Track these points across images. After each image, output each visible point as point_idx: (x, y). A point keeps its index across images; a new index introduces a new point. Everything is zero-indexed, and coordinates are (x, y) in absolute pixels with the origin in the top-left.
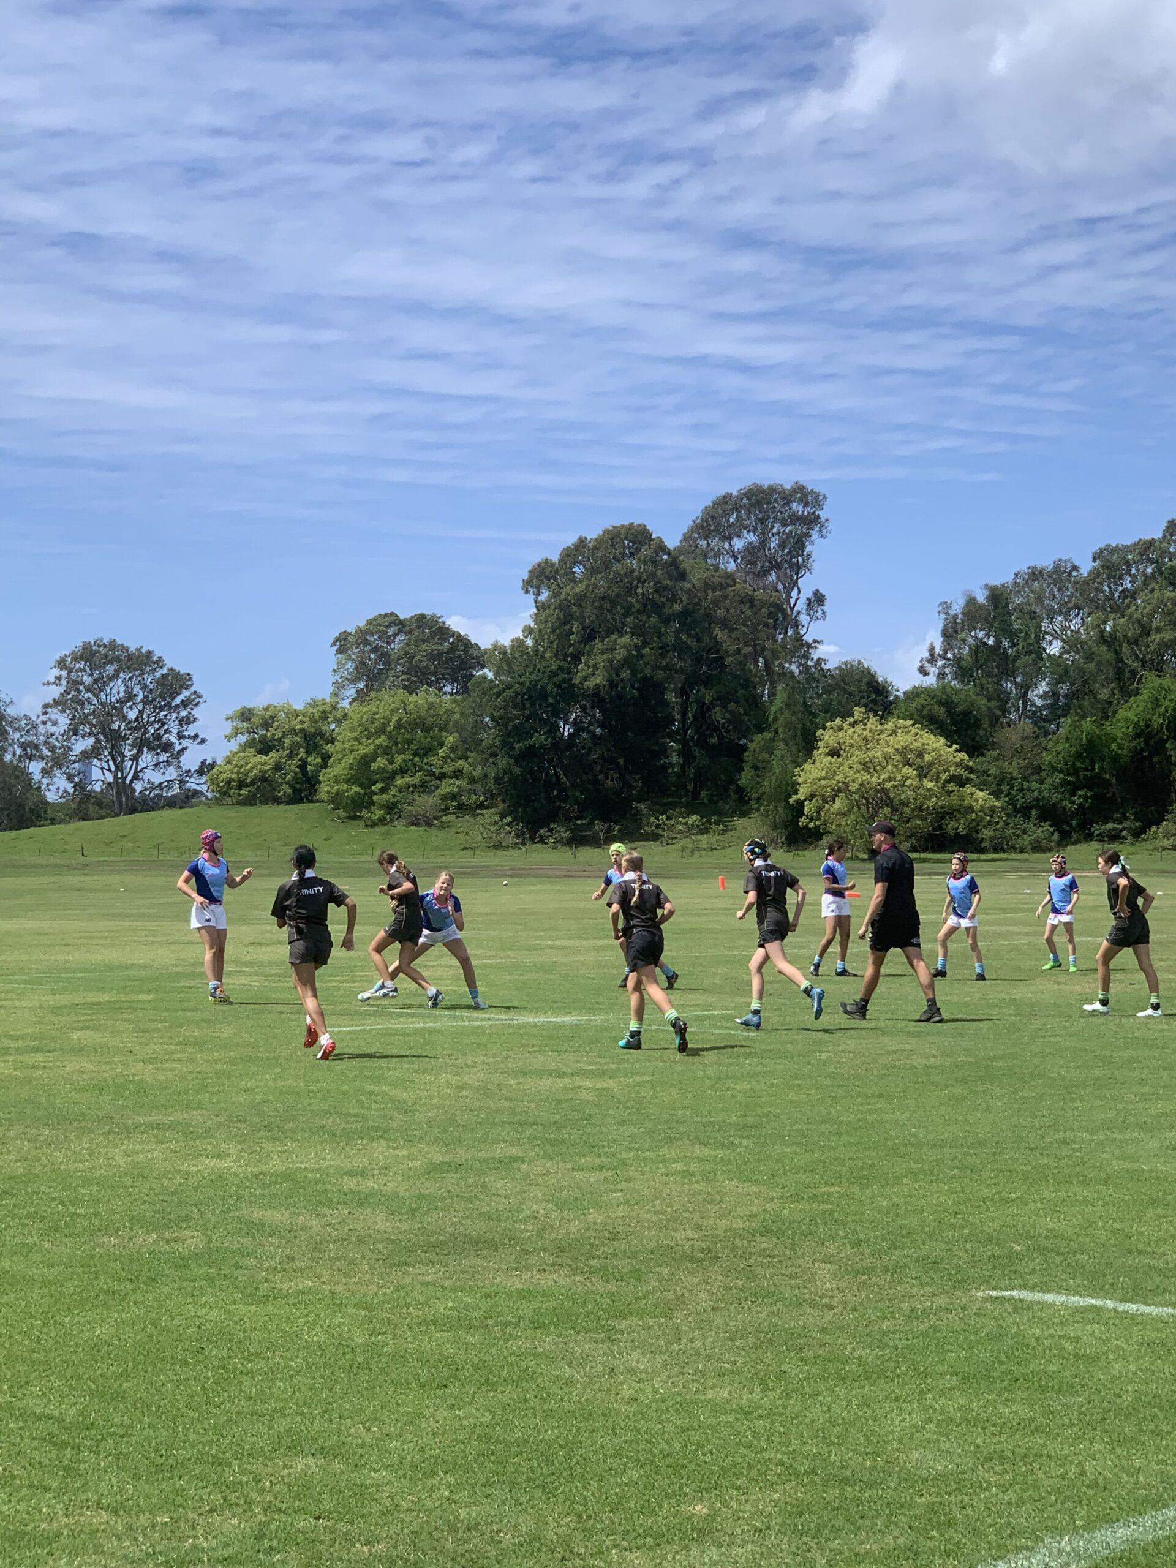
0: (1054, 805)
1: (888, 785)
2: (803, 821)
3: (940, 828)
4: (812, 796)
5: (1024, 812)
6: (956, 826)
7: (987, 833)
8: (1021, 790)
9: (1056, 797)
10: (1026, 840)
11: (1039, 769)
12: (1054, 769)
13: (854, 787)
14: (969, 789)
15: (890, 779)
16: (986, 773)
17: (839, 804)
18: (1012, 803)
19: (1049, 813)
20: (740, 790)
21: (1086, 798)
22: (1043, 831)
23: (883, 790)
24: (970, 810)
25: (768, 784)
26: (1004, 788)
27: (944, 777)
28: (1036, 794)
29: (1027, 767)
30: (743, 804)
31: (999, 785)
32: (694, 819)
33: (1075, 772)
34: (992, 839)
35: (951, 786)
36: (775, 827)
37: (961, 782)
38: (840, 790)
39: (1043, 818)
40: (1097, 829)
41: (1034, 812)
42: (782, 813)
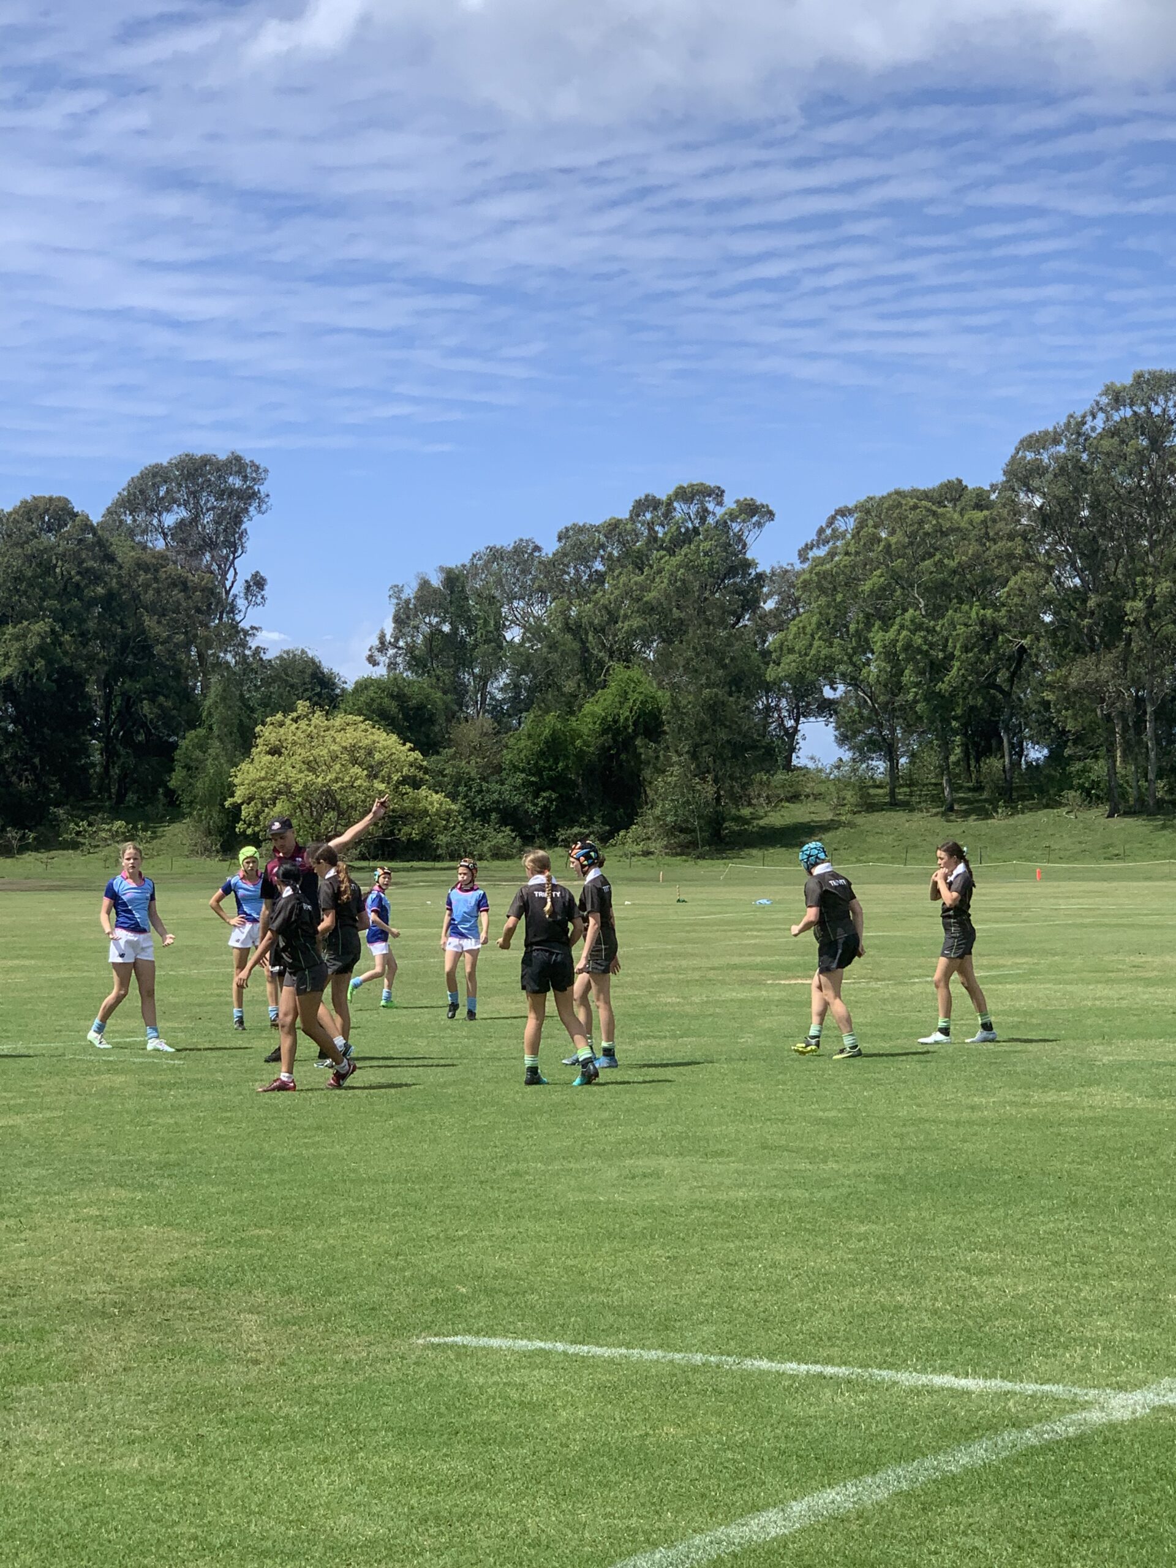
0: (516, 808)
1: (335, 787)
2: (240, 827)
3: (392, 833)
4: (250, 799)
5: (483, 815)
6: (412, 831)
7: (443, 839)
8: (480, 792)
9: (517, 799)
10: (486, 846)
11: (498, 769)
12: (515, 768)
13: (297, 788)
14: (423, 791)
15: (336, 780)
16: (441, 773)
17: (281, 807)
18: (470, 805)
19: (510, 817)
20: (170, 793)
21: (551, 801)
22: (503, 837)
23: (329, 793)
24: (425, 812)
25: (201, 786)
26: (462, 789)
27: (395, 777)
28: (496, 796)
29: (486, 767)
30: (174, 808)
31: (456, 786)
32: (119, 824)
33: (539, 772)
34: (448, 845)
35: (405, 789)
36: (209, 833)
37: (416, 784)
38: (280, 793)
39: (503, 822)
40: (562, 834)
41: (494, 816)
42: (216, 818)
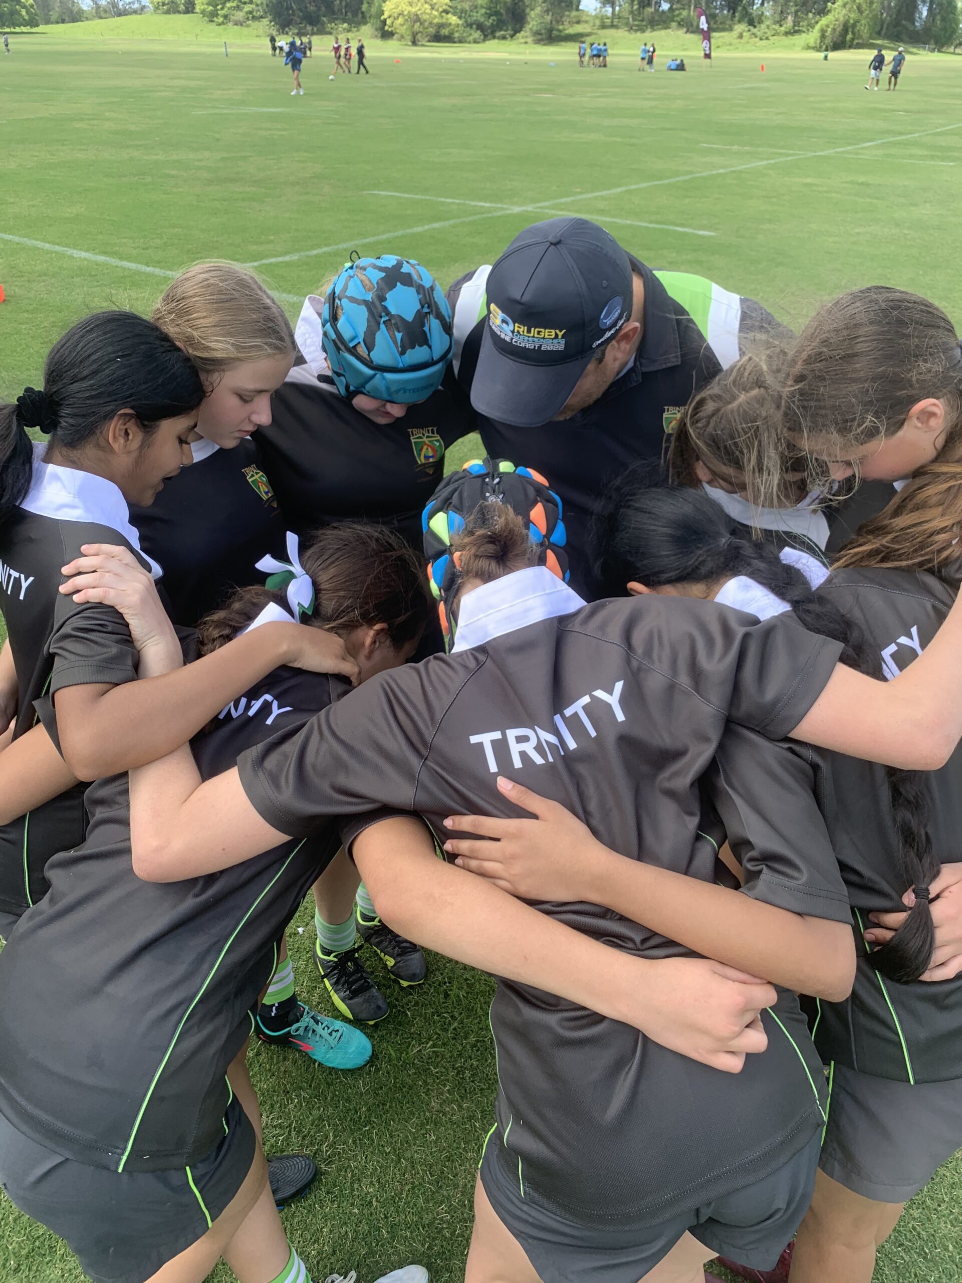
0: (482, 23)
1: (419, 13)
2: (386, 28)
3: (438, 32)
4: (390, 17)
5: (470, 25)
6: (445, 32)
7: (456, 35)
8: (470, 16)
9: (482, 20)
10: (471, 38)
11: (476, 7)
12: (482, 7)
13: (406, 13)
14: (450, 16)
15: (419, 10)
16: (456, 8)
17: (400, 20)
18: (466, 22)
19: (480, 27)
20: (363, 13)
21: (494, 20)
22: (477, 34)
23: (417, 15)
24: (450, 24)
25: (373, 10)
26: (463, 15)
27: (441, 9)
28: (475, 18)
29: (472, 5)
30: (364, 20)
31: (461, 13)
32: (345, 25)
33: (490, 8)
34: (459, 37)
35: (444, 14)
36: (376, 30)
37: (447, 12)
38: (400, 14)
39: (477, 29)
40: (498, 34)
41: (474, 26)
42: (379, 24)
